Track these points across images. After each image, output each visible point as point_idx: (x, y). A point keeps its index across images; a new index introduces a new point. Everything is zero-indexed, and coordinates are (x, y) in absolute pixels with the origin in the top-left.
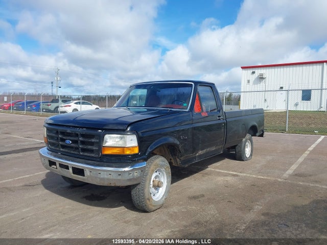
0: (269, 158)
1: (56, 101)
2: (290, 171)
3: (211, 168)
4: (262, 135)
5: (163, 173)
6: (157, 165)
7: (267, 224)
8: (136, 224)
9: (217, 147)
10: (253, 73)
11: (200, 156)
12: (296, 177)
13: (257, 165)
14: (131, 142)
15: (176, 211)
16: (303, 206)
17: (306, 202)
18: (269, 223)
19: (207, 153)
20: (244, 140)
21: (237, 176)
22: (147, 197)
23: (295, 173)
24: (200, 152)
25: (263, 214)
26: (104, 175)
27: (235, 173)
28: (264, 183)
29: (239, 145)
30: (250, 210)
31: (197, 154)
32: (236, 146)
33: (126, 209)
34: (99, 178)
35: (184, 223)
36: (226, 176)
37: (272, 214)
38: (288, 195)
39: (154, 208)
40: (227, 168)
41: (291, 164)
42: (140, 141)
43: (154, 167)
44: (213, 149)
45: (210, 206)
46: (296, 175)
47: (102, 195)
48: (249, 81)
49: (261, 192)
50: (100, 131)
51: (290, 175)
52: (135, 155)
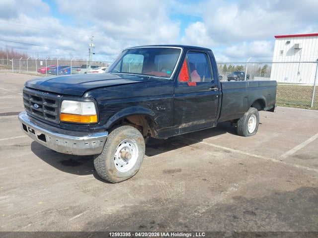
0: (275, 135)
1: (84, 67)
2: (292, 152)
3: (205, 142)
4: (272, 110)
5: (134, 145)
6: (124, 136)
7: (233, 210)
8: (94, 195)
9: (208, 121)
10: (288, 43)
11: (184, 129)
12: (296, 159)
13: (258, 142)
14: (87, 110)
15: (142, 184)
16: (286, 194)
17: (292, 189)
18: (235, 209)
19: (193, 127)
20: (247, 114)
21: (229, 152)
22: (109, 168)
23: (297, 154)
24: (184, 125)
25: (234, 198)
26: (61, 143)
27: (228, 149)
28: (255, 162)
29: (242, 119)
30: (222, 191)
31: (180, 127)
32: (238, 120)
33: (94, 178)
34: (57, 145)
35: (143, 199)
36: (216, 151)
37: (245, 198)
38: (275, 178)
39: (118, 180)
40: (222, 144)
41: (297, 144)
42: (100, 109)
43: (120, 138)
44: (203, 122)
45: (181, 183)
46: (296, 156)
47: (79, 161)
48: (282, 52)
49: (245, 173)
50: (59, 96)
51: (290, 156)
52: (93, 124)
